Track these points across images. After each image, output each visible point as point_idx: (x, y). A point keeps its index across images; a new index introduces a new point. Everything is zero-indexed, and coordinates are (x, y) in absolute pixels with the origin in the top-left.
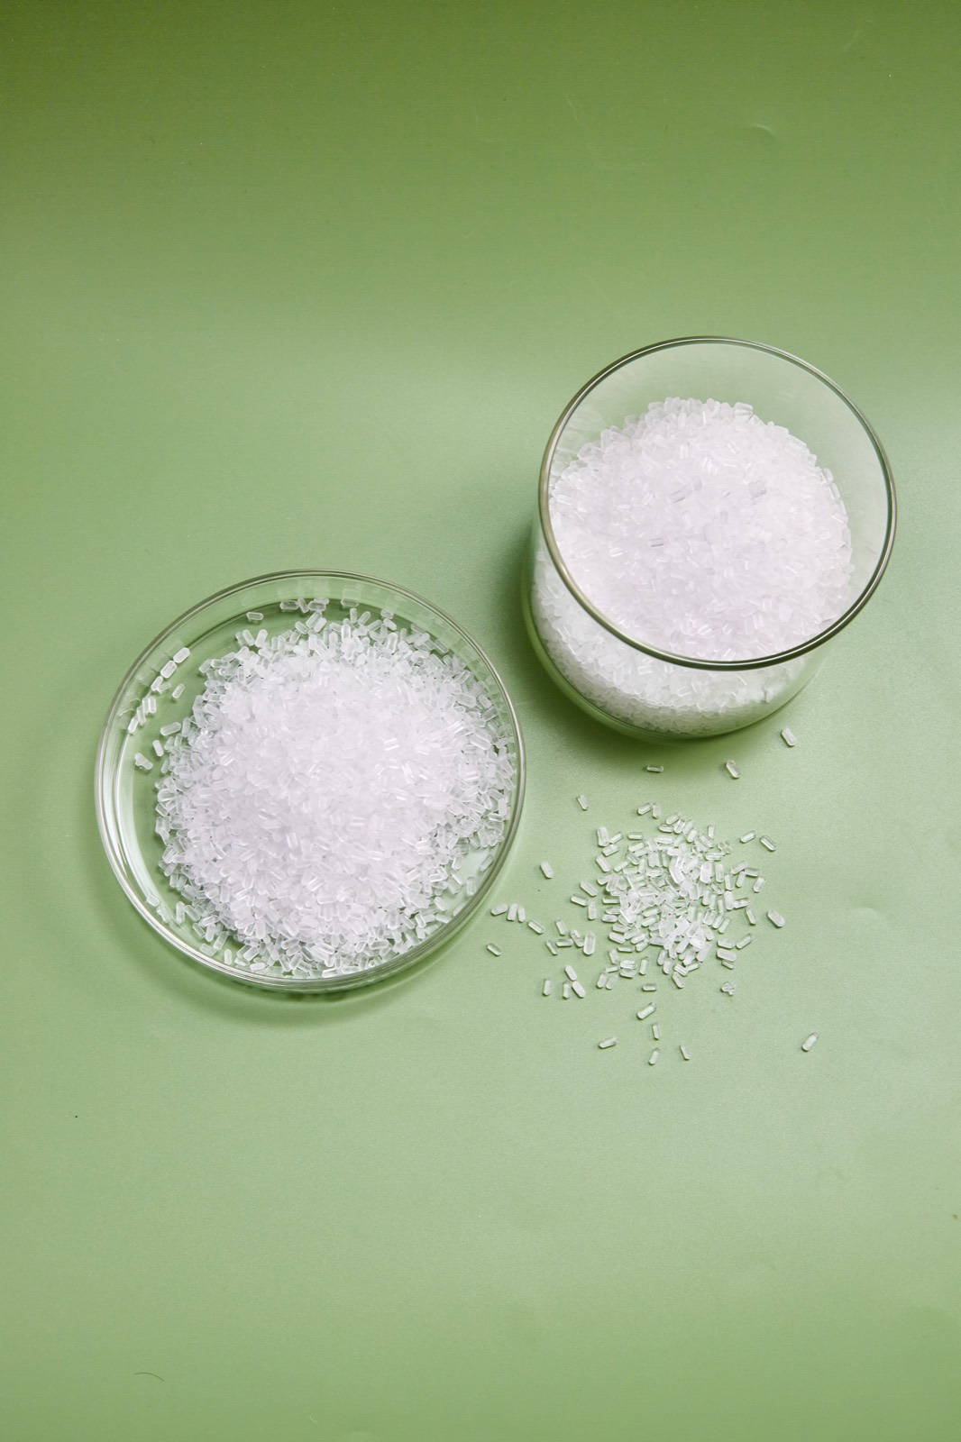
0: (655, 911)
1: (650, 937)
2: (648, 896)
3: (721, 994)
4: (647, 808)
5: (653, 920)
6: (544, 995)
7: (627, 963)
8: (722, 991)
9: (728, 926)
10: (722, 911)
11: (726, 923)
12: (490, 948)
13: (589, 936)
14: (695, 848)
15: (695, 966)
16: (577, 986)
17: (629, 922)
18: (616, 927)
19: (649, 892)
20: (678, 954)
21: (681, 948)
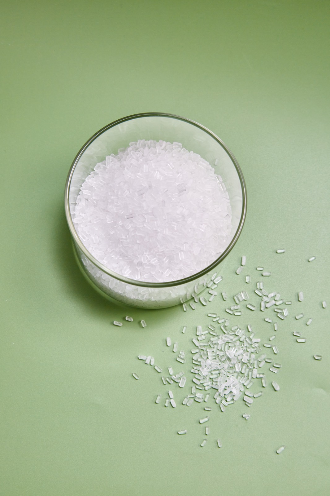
0: (217, 372)
1: (213, 384)
2: (215, 364)
3: (242, 418)
4: (223, 321)
5: (216, 376)
6: (156, 403)
7: (199, 395)
8: (243, 417)
9: (251, 386)
10: (250, 378)
11: (251, 384)
12: (134, 375)
13: (183, 378)
14: (243, 344)
15: (232, 402)
16: (173, 401)
17: (204, 375)
18: (197, 376)
19: (216, 362)
20: (225, 395)
21: (227, 392)
